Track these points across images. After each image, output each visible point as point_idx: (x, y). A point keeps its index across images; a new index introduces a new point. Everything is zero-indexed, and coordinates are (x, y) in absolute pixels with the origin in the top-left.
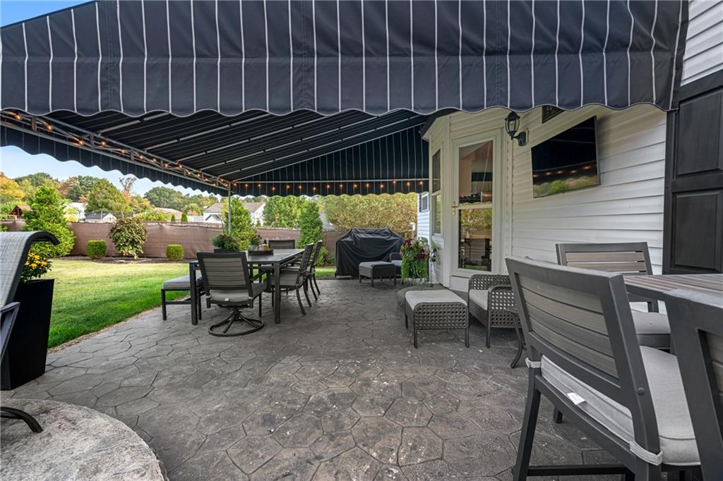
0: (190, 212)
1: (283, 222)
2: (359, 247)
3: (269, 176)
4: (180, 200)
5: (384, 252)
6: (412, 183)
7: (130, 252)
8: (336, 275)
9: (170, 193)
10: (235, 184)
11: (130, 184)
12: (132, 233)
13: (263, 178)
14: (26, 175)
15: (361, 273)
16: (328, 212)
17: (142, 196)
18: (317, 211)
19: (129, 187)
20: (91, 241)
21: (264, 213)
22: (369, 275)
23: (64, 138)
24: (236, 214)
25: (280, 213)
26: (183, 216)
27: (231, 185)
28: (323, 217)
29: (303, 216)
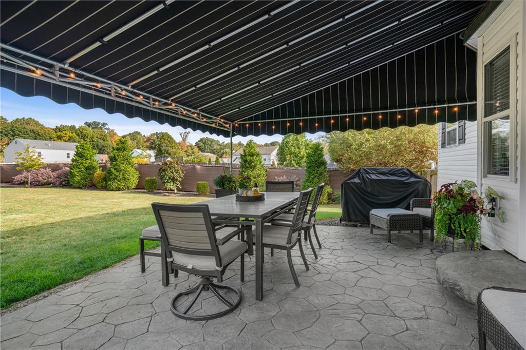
0: (224, 156)
1: (293, 162)
2: (369, 190)
3: (270, 115)
4: (218, 147)
5: (405, 195)
6: (442, 110)
7: (172, 187)
8: (341, 220)
9: (212, 142)
10: (236, 125)
11: (186, 136)
12: (173, 173)
13: (263, 116)
14: (128, 133)
15: (372, 222)
16: (332, 151)
17: (194, 145)
18: (322, 151)
19: (185, 138)
20: (147, 178)
21: (277, 155)
22: (385, 226)
23: (13, 66)
24: (249, 155)
25: (290, 154)
26: (217, 158)
27: (233, 126)
28: (327, 158)
29: (309, 156)
